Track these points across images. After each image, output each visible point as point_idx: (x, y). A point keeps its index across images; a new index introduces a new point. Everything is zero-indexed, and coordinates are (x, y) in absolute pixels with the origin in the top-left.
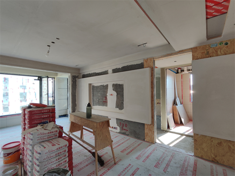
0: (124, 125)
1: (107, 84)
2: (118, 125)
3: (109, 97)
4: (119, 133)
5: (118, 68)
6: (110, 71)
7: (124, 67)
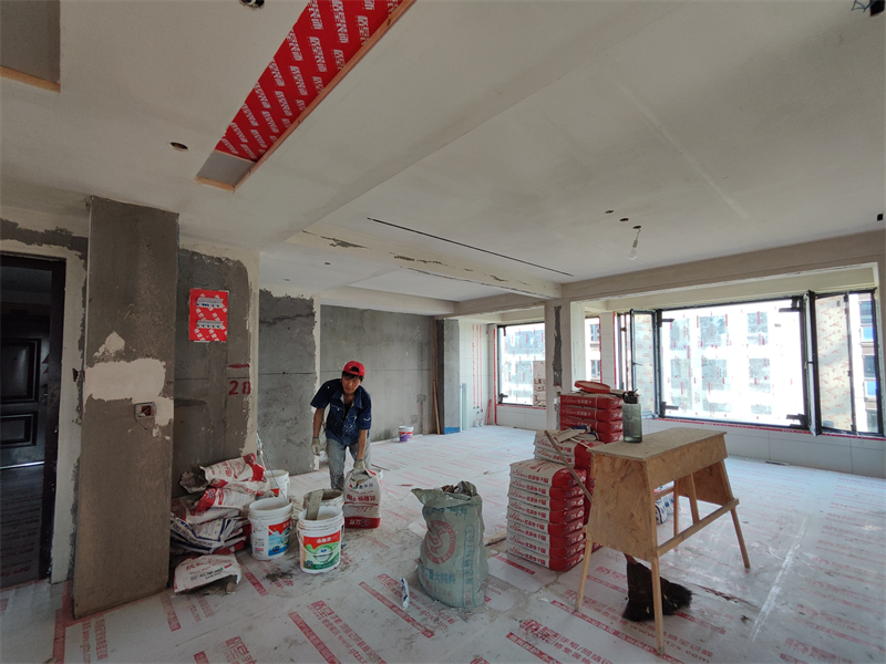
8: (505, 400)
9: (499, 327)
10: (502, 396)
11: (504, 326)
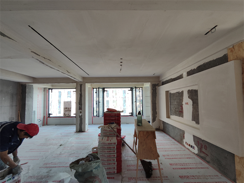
0: (203, 146)
1: (182, 91)
2: (196, 143)
3: (184, 106)
4: (197, 155)
5: (193, 69)
6: (185, 74)
7: (199, 66)
8: (51, 116)
9: (49, 89)
10: (50, 114)
11: (52, 89)
